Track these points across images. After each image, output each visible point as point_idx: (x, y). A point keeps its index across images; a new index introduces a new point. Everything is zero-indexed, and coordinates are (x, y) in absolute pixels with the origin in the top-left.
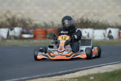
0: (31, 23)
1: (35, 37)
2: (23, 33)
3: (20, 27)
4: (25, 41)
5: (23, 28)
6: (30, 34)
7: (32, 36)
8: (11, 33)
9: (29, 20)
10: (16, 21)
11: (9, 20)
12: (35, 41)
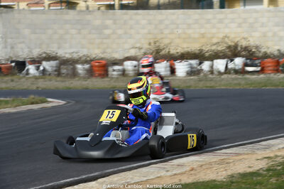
0: (260, 52)
1: (262, 71)
2: (246, 65)
3: (243, 56)
4: (248, 76)
5: (247, 59)
6: (256, 66)
7: (259, 69)
8: (231, 66)
9: (257, 47)
10: (239, 49)
11: (229, 47)
12: (262, 76)
